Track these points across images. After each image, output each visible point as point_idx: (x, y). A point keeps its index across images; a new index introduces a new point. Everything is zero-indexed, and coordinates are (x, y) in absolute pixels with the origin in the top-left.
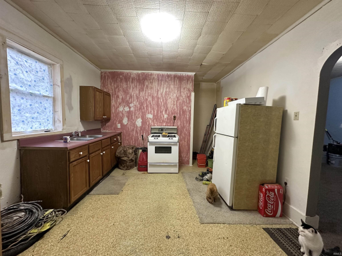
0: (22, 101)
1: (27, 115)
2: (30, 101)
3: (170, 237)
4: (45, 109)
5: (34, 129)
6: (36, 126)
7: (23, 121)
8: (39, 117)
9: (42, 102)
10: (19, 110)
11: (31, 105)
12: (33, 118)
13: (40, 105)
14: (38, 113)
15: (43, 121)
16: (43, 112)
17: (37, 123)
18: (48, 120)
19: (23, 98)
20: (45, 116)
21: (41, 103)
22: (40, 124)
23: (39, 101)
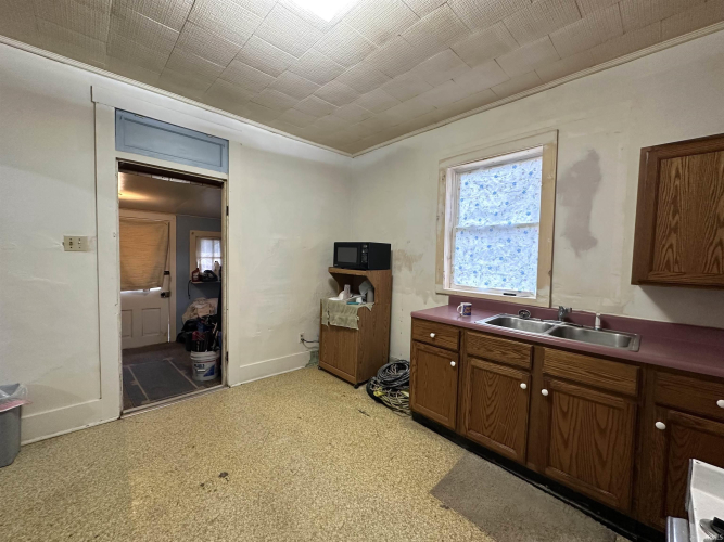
0: (476, 242)
1: (482, 262)
2: (486, 240)
3: (220, 476)
4: (519, 251)
5: (491, 286)
6: (496, 281)
7: (475, 272)
8: (502, 266)
9: (512, 237)
10: (471, 256)
11: (489, 247)
12: (490, 268)
13: (508, 244)
14: (501, 258)
15: (511, 273)
16: (513, 256)
17: (499, 277)
18: (523, 273)
19: (477, 238)
20: (516, 264)
21: (509, 240)
22: (504, 280)
23: (506, 238)
